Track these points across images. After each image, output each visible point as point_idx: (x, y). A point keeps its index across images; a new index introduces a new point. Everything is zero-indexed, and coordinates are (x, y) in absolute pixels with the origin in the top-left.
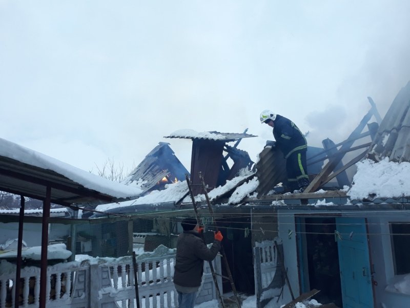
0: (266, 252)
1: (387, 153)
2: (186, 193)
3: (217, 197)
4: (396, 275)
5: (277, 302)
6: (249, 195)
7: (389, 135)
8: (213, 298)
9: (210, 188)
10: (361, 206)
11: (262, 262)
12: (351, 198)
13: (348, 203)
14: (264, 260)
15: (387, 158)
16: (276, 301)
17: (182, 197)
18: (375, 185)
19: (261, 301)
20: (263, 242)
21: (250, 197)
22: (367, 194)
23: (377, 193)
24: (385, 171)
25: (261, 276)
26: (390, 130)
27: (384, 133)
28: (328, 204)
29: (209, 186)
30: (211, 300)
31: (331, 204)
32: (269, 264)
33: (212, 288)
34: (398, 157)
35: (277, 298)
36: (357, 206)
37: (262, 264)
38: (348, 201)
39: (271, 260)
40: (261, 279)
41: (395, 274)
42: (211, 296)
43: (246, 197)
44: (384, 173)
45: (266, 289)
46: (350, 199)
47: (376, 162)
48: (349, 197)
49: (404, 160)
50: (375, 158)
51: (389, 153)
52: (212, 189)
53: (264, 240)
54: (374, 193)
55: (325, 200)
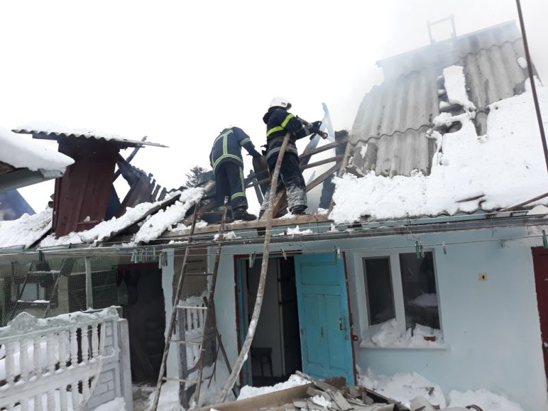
0: (192, 315)
1: (370, 166)
2: (45, 231)
3: (112, 233)
4: (371, 326)
5: (209, 386)
6: (171, 227)
7: (367, 145)
8: (115, 396)
9: (94, 222)
10: (353, 232)
11: (187, 330)
12: (335, 222)
13: (333, 229)
14: (190, 327)
15: (372, 172)
16: (207, 386)
17: (38, 237)
18: (366, 203)
19: (186, 389)
20: (188, 300)
21: (174, 230)
22: (359, 216)
23: (372, 213)
24: (376, 186)
25: (185, 352)
26: (366, 139)
27: (360, 143)
28: (304, 233)
29: (91, 219)
30: (113, 399)
31: (307, 232)
32: (196, 332)
33: (114, 380)
34: (386, 171)
35: (208, 380)
36: (348, 233)
37: (187, 333)
38: (333, 227)
39: (199, 326)
40: (185, 356)
41: (369, 325)
42: (112, 392)
43: (167, 231)
44: (374, 189)
45: (193, 370)
46: (334, 224)
47: (359, 176)
48: (332, 221)
49: (395, 174)
50: (357, 172)
51: (373, 165)
52: (97, 223)
53: (190, 296)
54: (368, 214)
55: (298, 227)
